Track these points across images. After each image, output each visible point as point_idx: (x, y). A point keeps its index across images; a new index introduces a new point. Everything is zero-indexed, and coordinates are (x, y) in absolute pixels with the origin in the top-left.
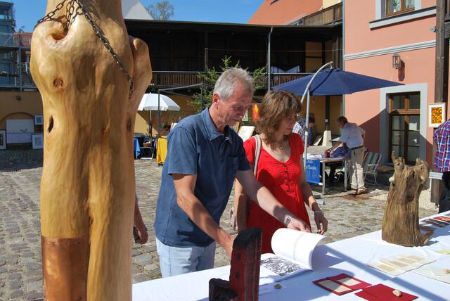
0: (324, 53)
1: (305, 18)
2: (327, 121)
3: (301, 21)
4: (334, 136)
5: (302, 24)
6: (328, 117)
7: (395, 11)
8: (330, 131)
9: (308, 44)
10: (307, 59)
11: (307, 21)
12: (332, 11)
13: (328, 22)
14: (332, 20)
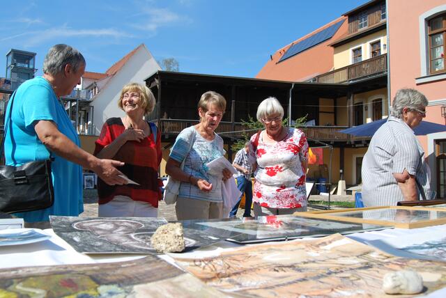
0: (335, 109)
1: (318, 77)
2: (341, 171)
3: (314, 79)
4: (348, 186)
5: (316, 82)
6: (342, 167)
7: (437, 70)
8: (344, 181)
9: (321, 100)
10: (320, 114)
11: (321, 78)
12: (346, 71)
13: (343, 80)
14: (346, 79)
